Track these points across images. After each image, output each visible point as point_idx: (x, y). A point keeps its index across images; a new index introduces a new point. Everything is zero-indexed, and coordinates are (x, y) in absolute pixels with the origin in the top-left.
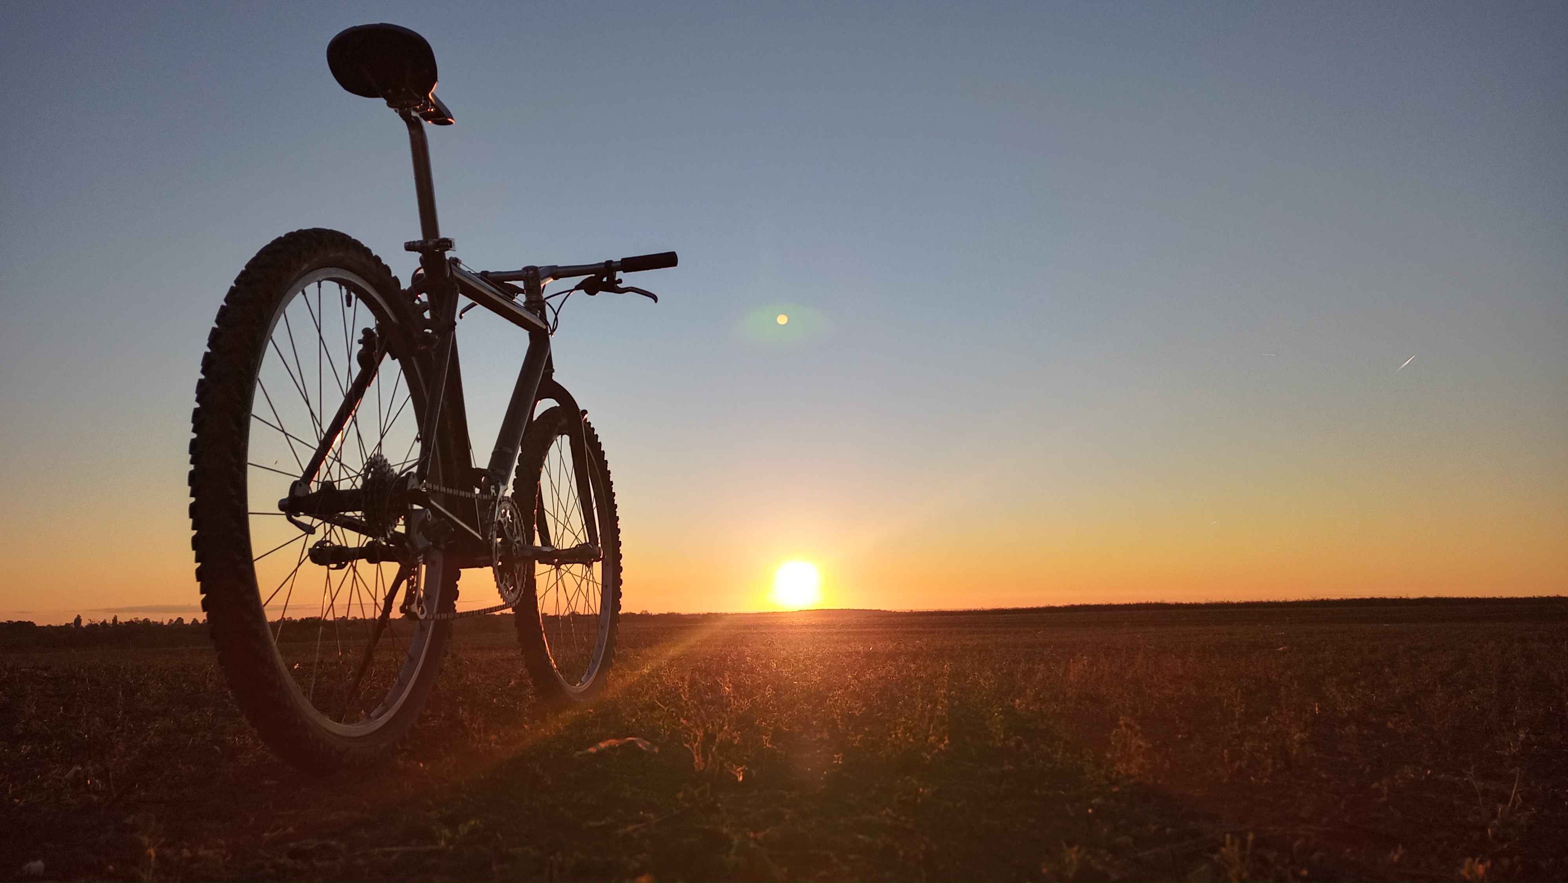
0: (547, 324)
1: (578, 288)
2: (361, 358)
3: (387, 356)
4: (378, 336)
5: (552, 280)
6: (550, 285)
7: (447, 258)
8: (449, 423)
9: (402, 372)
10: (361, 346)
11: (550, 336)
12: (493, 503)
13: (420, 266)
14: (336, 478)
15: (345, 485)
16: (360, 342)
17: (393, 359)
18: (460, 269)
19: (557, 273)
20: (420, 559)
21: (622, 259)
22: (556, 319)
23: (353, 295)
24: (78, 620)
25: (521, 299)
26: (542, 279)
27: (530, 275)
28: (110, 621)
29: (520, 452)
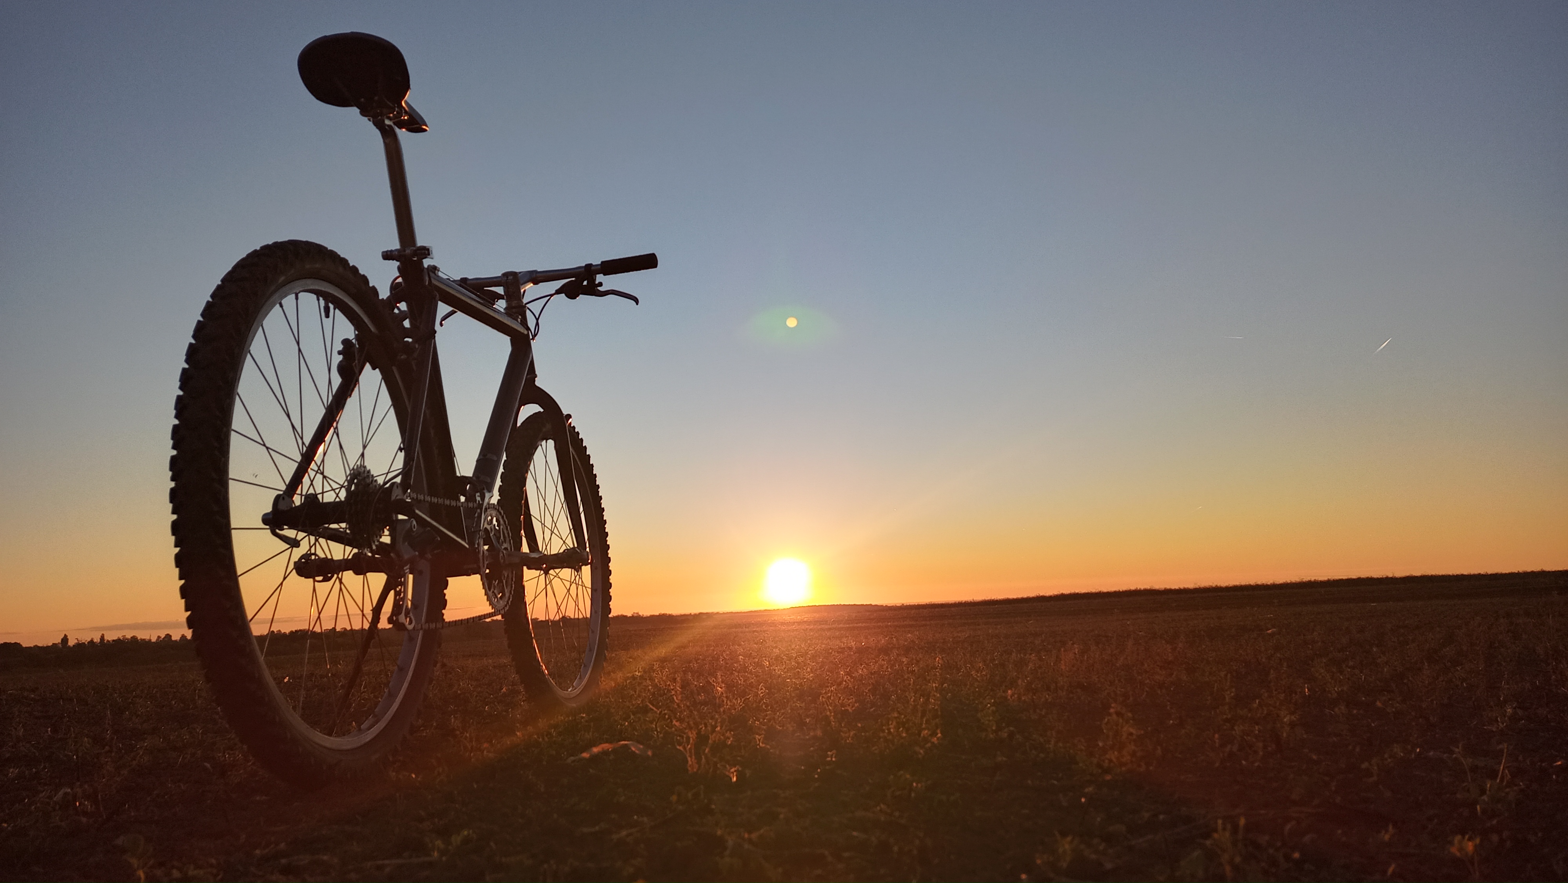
0: (528, 329)
1: (558, 292)
2: (341, 369)
3: (368, 366)
4: (357, 346)
5: (532, 285)
6: (530, 291)
7: (426, 266)
8: (432, 432)
9: (383, 382)
10: (341, 357)
11: (532, 341)
12: (479, 511)
13: (398, 274)
14: (319, 490)
15: (329, 498)
16: (340, 353)
17: (374, 369)
18: (438, 276)
19: (537, 278)
20: (407, 569)
21: (602, 262)
22: (537, 324)
23: (331, 306)
24: (65, 640)
25: (501, 305)
26: (522, 284)
27: (510, 281)
28: (97, 640)
29: (504, 458)
